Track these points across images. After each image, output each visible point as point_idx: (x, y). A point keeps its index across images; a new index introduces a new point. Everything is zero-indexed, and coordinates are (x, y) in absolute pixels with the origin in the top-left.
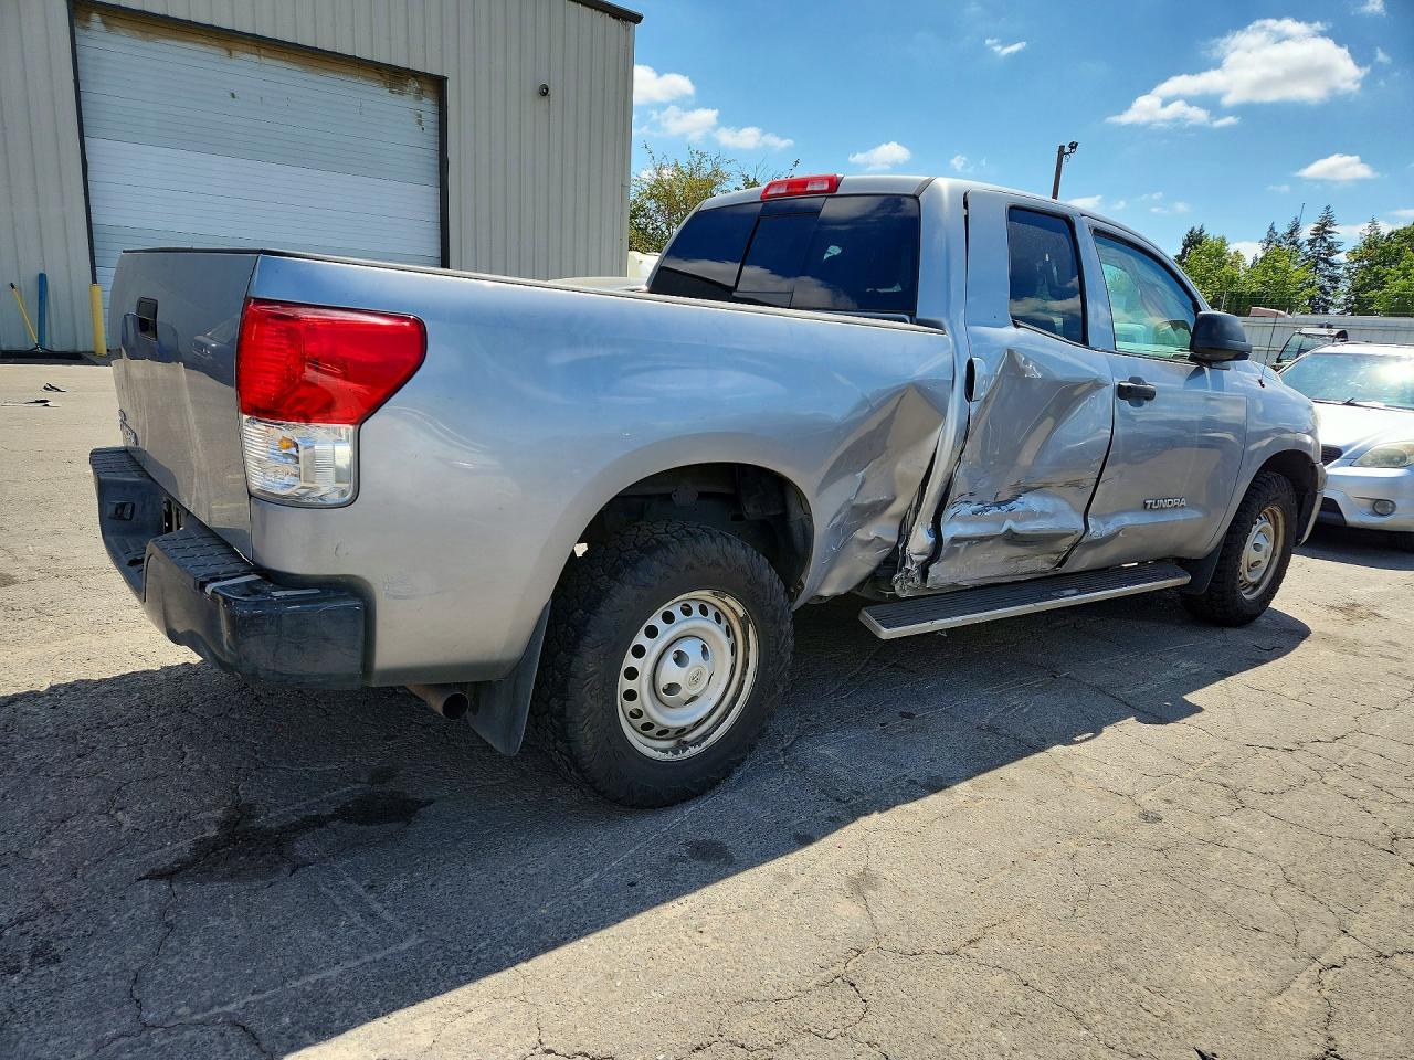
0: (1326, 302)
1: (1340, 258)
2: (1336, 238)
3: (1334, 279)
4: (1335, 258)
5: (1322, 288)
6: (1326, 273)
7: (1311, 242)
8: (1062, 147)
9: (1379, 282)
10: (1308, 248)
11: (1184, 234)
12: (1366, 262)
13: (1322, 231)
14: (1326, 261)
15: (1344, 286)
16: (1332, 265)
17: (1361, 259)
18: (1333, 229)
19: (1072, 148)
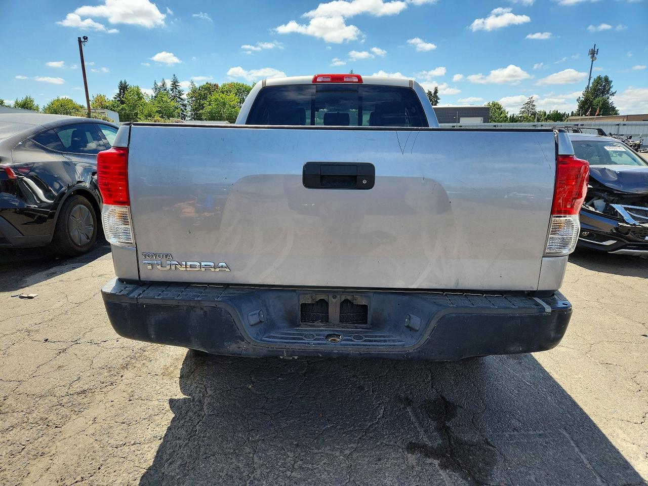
0: (184, 115)
1: (184, 97)
2: (180, 88)
3: (184, 105)
4: (182, 97)
5: (181, 109)
6: (181, 103)
7: (172, 90)
8: (79, 38)
9: (202, 107)
10: (171, 92)
11: (118, 84)
12: (194, 99)
13: (175, 84)
14: (179, 98)
15: (189, 108)
16: (182, 99)
17: (192, 97)
18: (178, 84)
19: (85, 39)
